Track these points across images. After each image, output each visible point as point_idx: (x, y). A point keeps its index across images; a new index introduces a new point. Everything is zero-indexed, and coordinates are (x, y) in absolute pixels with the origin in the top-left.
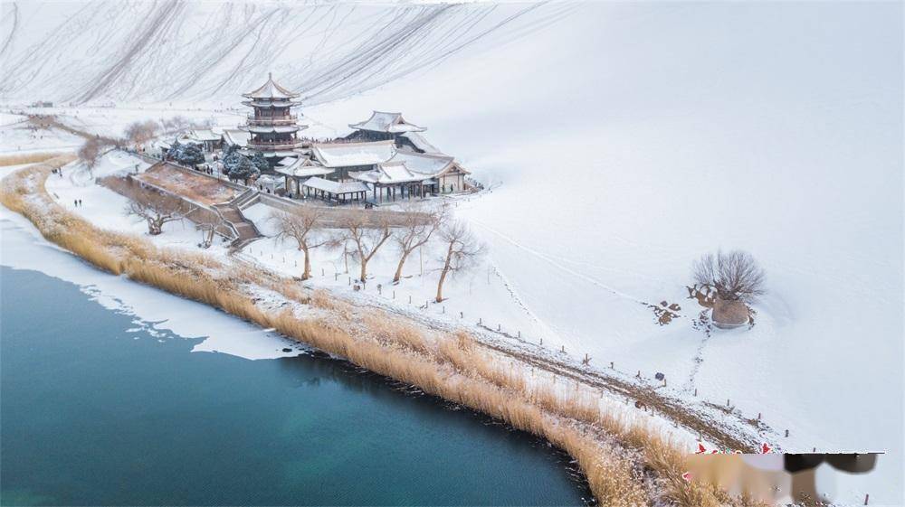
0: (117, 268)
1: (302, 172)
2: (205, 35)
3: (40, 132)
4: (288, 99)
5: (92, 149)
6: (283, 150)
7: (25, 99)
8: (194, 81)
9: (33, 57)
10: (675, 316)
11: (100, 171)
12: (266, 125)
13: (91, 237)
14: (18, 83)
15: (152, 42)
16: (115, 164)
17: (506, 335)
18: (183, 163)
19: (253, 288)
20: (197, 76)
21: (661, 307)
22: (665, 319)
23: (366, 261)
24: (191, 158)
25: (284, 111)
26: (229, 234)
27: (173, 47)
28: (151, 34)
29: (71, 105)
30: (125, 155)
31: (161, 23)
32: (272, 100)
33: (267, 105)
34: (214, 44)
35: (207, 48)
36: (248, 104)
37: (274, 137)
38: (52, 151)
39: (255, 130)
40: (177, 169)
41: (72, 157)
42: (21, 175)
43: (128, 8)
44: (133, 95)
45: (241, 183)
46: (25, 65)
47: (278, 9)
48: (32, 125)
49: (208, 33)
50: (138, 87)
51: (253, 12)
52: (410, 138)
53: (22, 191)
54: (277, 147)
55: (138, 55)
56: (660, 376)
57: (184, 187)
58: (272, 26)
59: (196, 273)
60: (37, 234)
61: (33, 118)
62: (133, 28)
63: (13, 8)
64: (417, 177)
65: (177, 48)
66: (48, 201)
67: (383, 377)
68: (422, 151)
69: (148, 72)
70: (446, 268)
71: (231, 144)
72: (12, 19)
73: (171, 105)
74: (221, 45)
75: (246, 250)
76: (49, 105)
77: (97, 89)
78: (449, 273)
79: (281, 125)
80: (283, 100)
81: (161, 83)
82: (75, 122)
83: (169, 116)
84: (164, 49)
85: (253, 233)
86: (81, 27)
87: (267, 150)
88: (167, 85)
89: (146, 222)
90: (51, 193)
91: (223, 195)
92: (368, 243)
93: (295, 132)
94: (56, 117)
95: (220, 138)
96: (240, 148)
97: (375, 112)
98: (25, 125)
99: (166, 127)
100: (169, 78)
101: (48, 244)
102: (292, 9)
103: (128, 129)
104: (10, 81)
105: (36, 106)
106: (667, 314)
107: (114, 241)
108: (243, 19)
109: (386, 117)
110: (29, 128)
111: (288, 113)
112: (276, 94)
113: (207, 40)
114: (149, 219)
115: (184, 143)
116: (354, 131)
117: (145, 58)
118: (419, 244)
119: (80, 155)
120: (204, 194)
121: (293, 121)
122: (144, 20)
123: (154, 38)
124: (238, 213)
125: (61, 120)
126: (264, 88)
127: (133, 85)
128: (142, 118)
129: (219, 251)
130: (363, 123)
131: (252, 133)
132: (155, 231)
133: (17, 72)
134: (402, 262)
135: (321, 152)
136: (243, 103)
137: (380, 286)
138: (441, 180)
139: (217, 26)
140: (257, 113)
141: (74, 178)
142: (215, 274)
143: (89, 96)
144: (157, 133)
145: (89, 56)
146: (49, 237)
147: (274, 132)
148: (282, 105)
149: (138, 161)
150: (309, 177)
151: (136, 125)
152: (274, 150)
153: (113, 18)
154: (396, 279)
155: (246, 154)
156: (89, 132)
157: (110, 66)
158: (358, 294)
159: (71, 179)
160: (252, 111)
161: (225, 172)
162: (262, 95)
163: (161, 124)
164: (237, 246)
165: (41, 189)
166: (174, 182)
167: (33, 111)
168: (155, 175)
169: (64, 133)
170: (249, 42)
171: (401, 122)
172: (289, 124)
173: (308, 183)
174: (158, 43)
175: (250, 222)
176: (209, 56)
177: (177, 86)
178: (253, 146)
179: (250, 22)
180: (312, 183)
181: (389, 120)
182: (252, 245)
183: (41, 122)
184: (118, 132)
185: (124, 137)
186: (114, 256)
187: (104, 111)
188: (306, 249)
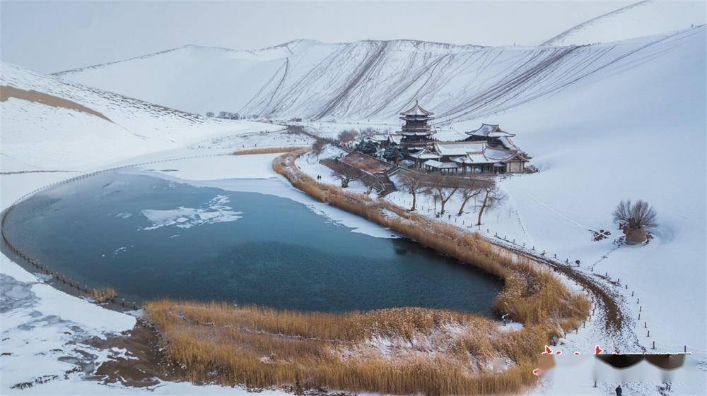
0: (324, 199)
1: (423, 156)
2: (395, 75)
3: (293, 136)
4: (426, 116)
5: (319, 144)
6: (420, 146)
7: (286, 117)
8: (385, 106)
9: (293, 91)
10: (606, 237)
11: (322, 156)
12: (412, 131)
13: (314, 185)
14: (284, 107)
15: (362, 80)
16: (330, 152)
17: (507, 241)
18: (365, 152)
19: (384, 211)
20: (387, 102)
21: (599, 233)
22: (599, 238)
23: (445, 202)
24: (368, 149)
25: (424, 123)
26: (381, 189)
27: (375, 83)
28: (362, 75)
29: (311, 120)
30: (336, 148)
31: (370, 67)
32: (416, 116)
33: (413, 119)
34: (401, 80)
35: (395, 83)
36: (403, 118)
37: (415, 138)
38: (299, 146)
39: (405, 134)
40: (361, 155)
41: (309, 150)
42: (284, 157)
43: (350, 58)
44: (347, 114)
45: (392, 162)
46: (289, 96)
47: (447, 55)
48: (290, 132)
49: (398, 73)
50: (350, 109)
51: (430, 57)
52: (502, 140)
53: (284, 165)
54: (416, 144)
55: (353, 89)
56: (578, 262)
57: (363, 165)
58: (441, 67)
59: (359, 202)
60: (289, 184)
61: (290, 127)
62: (352, 71)
63: (286, 60)
64: (490, 161)
65: (376, 84)
66: (295, 169)
67: (433, 249)
68: (508, 149)
69: (358, 99)
70: (484, 206)
71: (392, 141)
72: (285, 68)
73: (369, 121)
74: (405, 81)
75: (387, 196)
76: (299, 120)
77: (327, 111)
78: (485, 208)
79: (420, 131)
80: (423, 116)
81: (365, 107)
82: (313, 131)
83: (364, 128)
84: (370, 84)
85: (392, 188)
86: (322, 71)
87: (411, 146)
88: (368, 108)
89: (340, 180)
90: (297, 167)
91: (381, 169)
92: (447, 192)
93: (429, 135)
94: (303, 127)
95: (387, 139)
96: (396, 144)
97: (483, 124)
98: (286, 131)
99: (362, 134)
100: (370, 104)
101: (294, 188)
102: (456, 55)
103: (340, 134)
104: (280, 105)
105: (293, 120)
106: (602, 236)
107: (324, 187)
108: (422, 62)
109: (490, 127)
110: (288, 133)
111: (426, 124)
112: (419, 113)
113: (397, 78)
114: (342, 179)
115: (366, 141)
116: (469, 136)
117: (357, 91)
118: (475, 194)
119: (313, 148)
120: (372, 168)
121: (428, 129)
122: (359, 66)
123: (364, 77)
124: (387, 178)
125: (305, 129)
126: (413, 109)
127: (348, 108)
128: (348, 128)
129: (374, 196)
130: (475, 131)
131: (403, 135)
132: (345, 186)
133: (284, 100)
134: (464, 204)
135: (439, 147)
136: (400, 118)
137: (450, 216)
138: (508, 165)
139: (405, 68)
140: (407, 124)
141: (309, 160)
142: (367, 203)
143: (322, 115)
144: (356, 138)
145: (323, 90)
146: (294, 185)
147: (415, 135)
148: (422, 119)
149: (342, 151)
150: (427, 160)
151: (345, 132)
152: (414, 146)
153: (341, 65)
154: (460, 213)
155: (398, 148)
156: (319, 136)
157: (336, 96)
158: (437, 219)
159: (307, 160)
160: (404, 122)
161: (384, 157)
162: (411, 114)
163: (359, 132)
164: (383, 194)
165: (292, 164)
166: (359, 162)
167: (292, 124)
168: (349, 159)
169: (305, 137)
170: (425, 78)
171: (498, 131)
172: (425, 131)
173: (427, 163)
174: (366, 81)
175: (392, 182)
176: (397, 88)
177: (374, 108)
178: (403, 143)
179: (426, 65)
180: (429, 163)
181: (490, 129)
182: (391, 194)
183: (295, 130)
184: (335, 136)
185: (337, 139)
186: (323, 194)
187: (329, 125)
188: (414, 195)
